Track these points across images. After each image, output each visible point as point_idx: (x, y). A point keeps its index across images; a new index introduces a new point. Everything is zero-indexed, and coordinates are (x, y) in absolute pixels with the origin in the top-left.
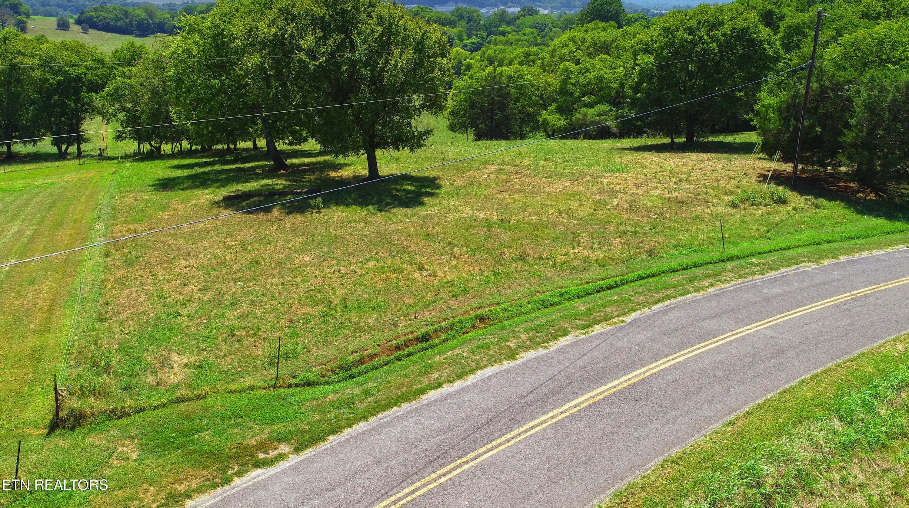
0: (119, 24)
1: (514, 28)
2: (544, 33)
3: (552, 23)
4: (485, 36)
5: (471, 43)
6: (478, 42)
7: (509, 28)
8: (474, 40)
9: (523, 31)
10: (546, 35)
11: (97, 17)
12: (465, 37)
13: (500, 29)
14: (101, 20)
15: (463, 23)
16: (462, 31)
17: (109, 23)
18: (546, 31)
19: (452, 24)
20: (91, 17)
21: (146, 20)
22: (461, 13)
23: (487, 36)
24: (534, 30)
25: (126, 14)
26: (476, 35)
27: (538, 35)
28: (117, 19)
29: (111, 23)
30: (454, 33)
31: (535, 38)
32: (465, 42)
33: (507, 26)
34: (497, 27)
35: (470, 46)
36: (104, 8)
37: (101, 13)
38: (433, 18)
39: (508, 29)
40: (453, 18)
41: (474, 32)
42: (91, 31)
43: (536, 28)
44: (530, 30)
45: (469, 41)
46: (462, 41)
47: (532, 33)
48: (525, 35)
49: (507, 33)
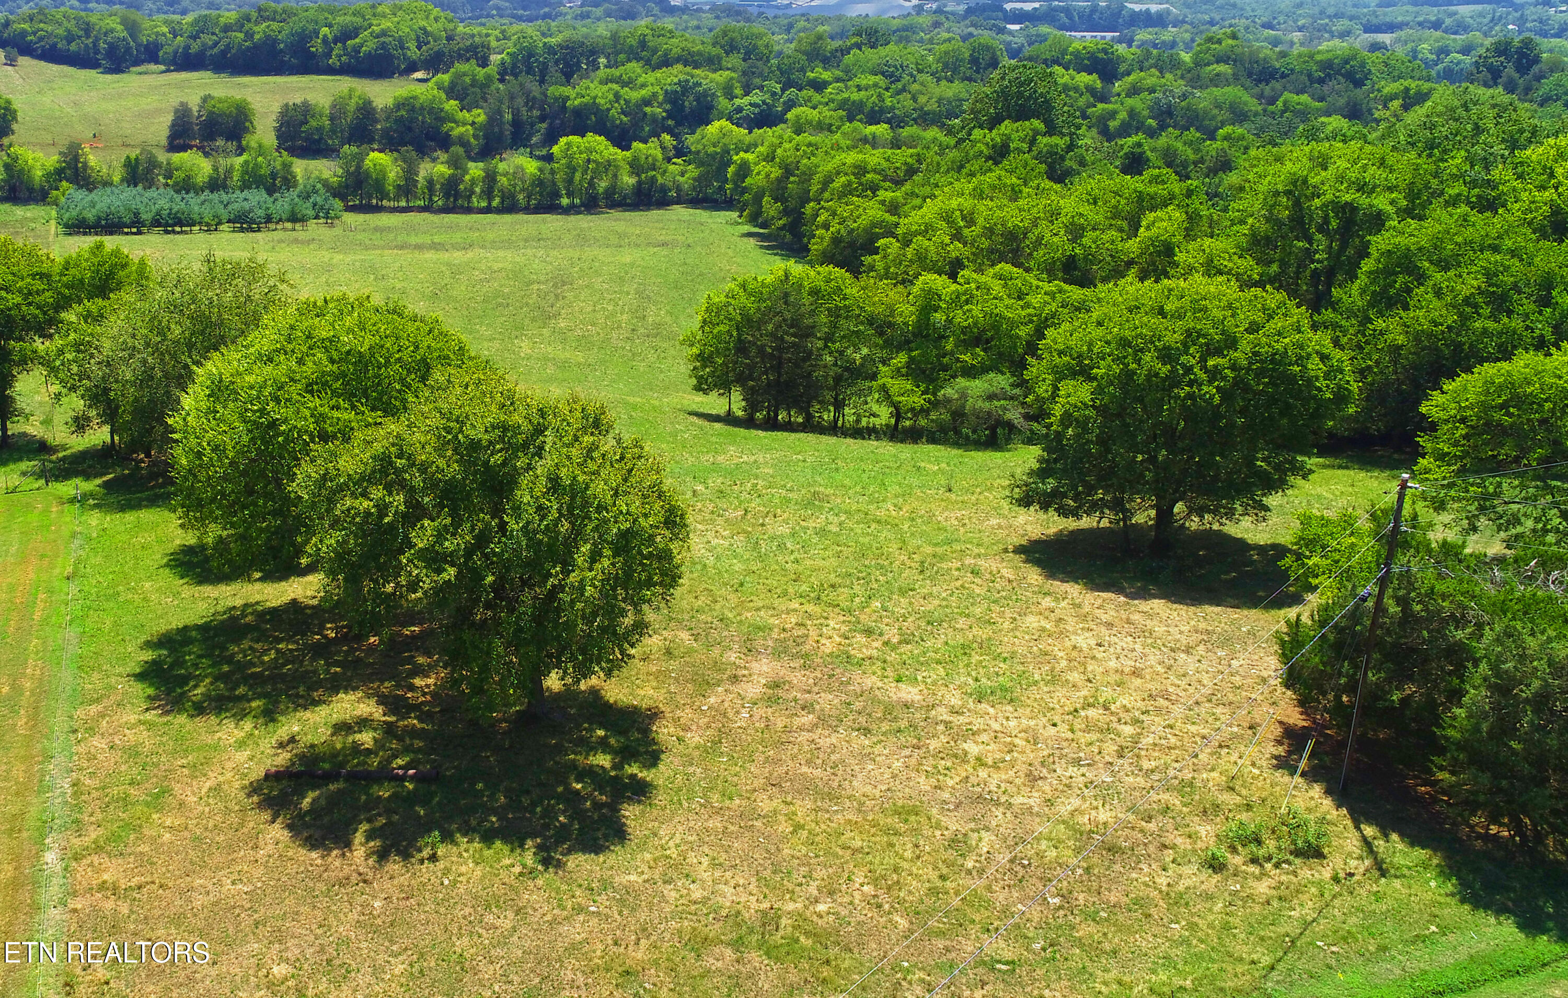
0: (73, 47)
1: (838, 73)
2: (899, 85)
3: (917, 64)
4: (779, 91)
5: (750, 104)
6: (764, 102)
7: (829, 73)
8: (756, 97)
9: (856, 81)
10: (904, 90)
11: (35, 33)
12: (738, 91)
13: (811, 75)
14: (41, 39)
15: (735, 60)
16: (732, 79)
17: (54, 46)
18: (903, 81)
19: (713, 63)
20: (24, 33)
21: (124, 39)
22: (732, 39)
23: (783, 90)
24: (878, 78)
25: (88, 29)
26: (761, 88)
27: (887, 89)
28: (70, 38)
29: (59, 46)
30: (717, 83)
31: (880, 95)
32: (737, 102)
33: (825, 69)
34: (803, 70)
35: (748, 111)
36: (45, 15)
37: (42, 25)
38: (675, 50)
39: (826, 75)
40: (717, 51)
41: (757, 81)
42: (24, 61)
43: (883, 74)
44: (872, 79)
45: (746, 100)
46: (731, 99)
47: (876, 85)
48: (859, 88)
49: (825, 84)
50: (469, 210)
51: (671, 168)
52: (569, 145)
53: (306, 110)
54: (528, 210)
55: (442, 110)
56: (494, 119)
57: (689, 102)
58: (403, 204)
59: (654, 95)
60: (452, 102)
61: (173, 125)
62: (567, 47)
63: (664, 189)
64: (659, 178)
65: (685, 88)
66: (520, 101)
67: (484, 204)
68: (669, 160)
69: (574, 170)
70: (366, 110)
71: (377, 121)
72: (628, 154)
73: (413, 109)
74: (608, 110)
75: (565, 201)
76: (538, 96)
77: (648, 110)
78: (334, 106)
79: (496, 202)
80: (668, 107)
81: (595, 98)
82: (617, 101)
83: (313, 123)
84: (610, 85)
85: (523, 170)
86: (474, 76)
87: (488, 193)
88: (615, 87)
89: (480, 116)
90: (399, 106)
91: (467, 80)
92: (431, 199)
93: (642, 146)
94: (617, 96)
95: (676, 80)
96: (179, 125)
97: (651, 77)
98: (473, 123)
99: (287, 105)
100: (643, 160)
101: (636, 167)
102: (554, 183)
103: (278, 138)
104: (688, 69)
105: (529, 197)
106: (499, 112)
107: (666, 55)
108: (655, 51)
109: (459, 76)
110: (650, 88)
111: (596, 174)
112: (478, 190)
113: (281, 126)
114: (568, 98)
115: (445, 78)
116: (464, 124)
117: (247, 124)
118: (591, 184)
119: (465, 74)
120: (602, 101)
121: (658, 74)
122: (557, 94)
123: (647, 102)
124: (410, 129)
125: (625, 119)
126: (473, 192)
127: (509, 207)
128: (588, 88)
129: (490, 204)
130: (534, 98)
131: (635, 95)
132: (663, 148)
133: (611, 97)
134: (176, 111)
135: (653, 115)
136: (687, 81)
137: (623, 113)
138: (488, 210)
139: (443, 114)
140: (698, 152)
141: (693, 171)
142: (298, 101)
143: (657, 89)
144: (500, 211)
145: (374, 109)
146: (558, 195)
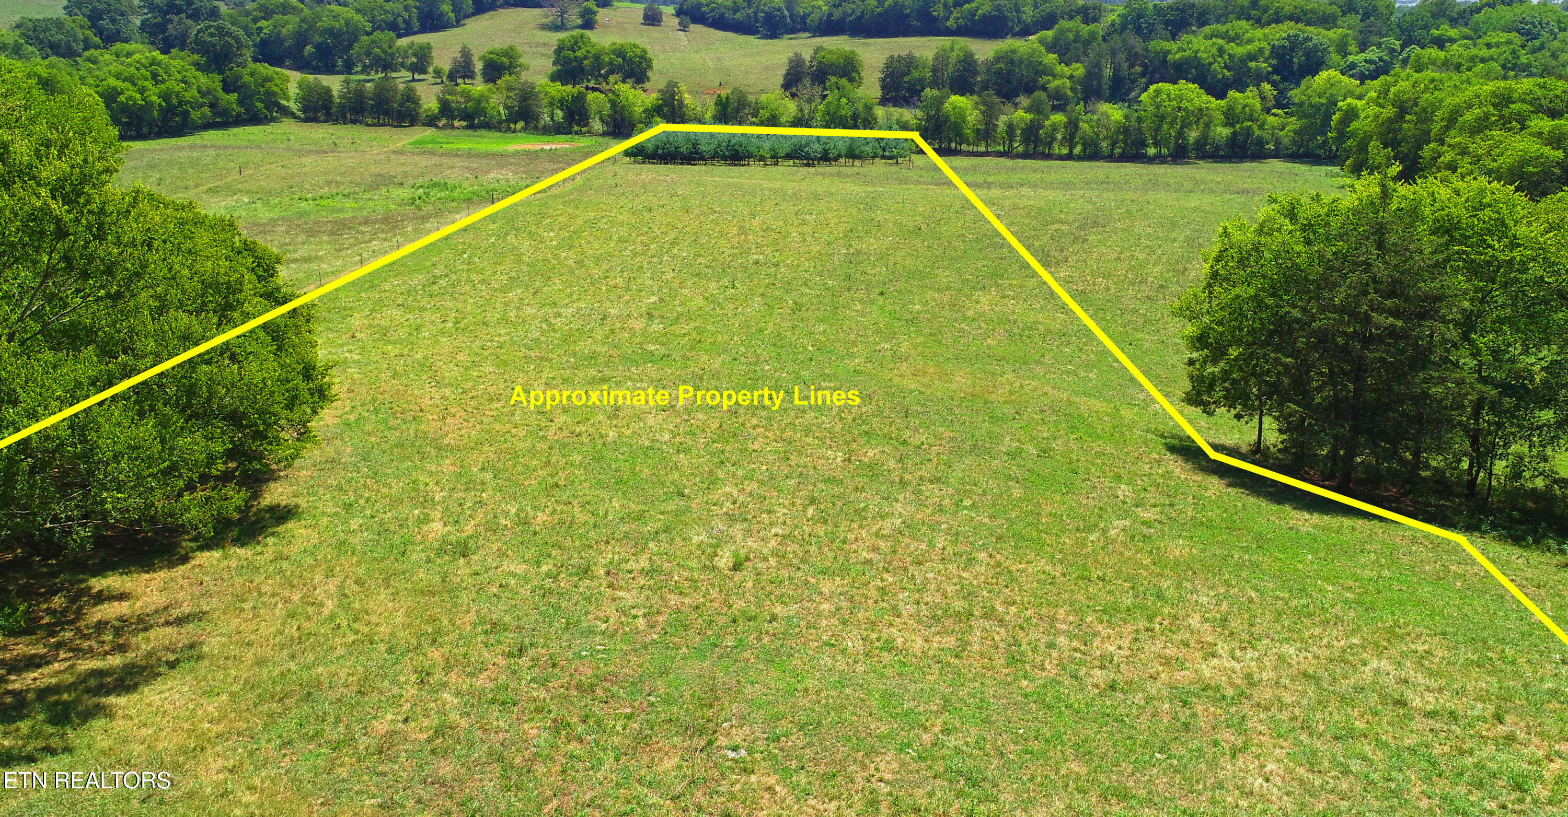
0: (737, 16)
1: (1466, 31)
2: (1537, 43)
4: (1398, 48)
5: (1366, 61)
6: (1381, 59)
7: (1456, 31)
8: (1373, 54)
9: (1487, 39)
10: (1542, 47)
12: (1353, 48)
13: (1435, 32)
15: (1354, 19)
16: (1347, 35)
17: (722, 16)
18: (1541, 39)
19: (1327, 21)
21: (779, 9)
22: (1351, 1)
23: (1403, 47)
24: (1513, 36)
26: (1379, 46)
27: (1523, 47)
28: (736, 9)
29: (726, 16)
30: (1330, 40)
31: (1513, 52)
32: (1351, 58)
33: (1452, 27)
34: (1426, 27)
35: (1363, 67)
38: (1287, 8)
39: (1453, 33)
40: (1333, 10)
41: (1375, 39)
42: (693, 27)
43: (1518, 31)
44: (1504, 37)
45: (1363, 56)
46: (1344, 57)
47: (1509, 42)
48: (1489, 46)
49: (1452, 41)
50: (1049, 157)
51: (1271, 119)
52: (1158, 92)
53: (910, 62)
54: (1110, 158)
55: (1040, 63)
56: (1093, 74)
57: (1298, 59)
58: (982, 149)
59: (1261, 51)
60: (1051, 55)
61: (787, 74)
62: (1178, 9)
63: (1261, 142)
64: (1255, 128)
65: (1294, 43)
66: (1122, 56)
67: (1065, 151)
68: (1268, 111)
69: (1162, 118)
70: (968, 62)
71: (975, 73)
72: (1222, 103)
73: (1012, 62)
74: (1210, 64)
75: (1151, 151)
76: (1140, 52)
77: (1253, 64)
78: (936, 58)
79: (1078, 150)
80: (1274, 62)
81: (1197, 52)
82: (1221, 56)
83: (916, 74)
84: (1214, 40)
85: (1108, 117)
86: (1078, 32)
87: (1070, 141)
88: (1220, 42)
89: (1079, 70)
90: (998, 59)
91: (1071, 36)
92: (1011, 145)
93: (1238, 94)
94: (1221, 51)
95: (1284, 35)
96: (791, 75)
97: (1259, 33)
98: (1071, 77)
99: (892, 57)
100: (1239, 109)
101: (1230, 118)
102: (1140, 130)
103: (883, 88)
104: (1300, 26)
105: (1114, 144)
106: (1098, 65)
107: (1277, 13)
108: (1265, 10)
109: (1062, 32)
110: (1257, 43)
111: (1185, 125)
112: (1059, 136)
113: (887, 76)
114: (1169, 52)
115: (1050, 34)
116: (1061, 77)
117: (854, 74)
118: (1180, 134)
119: (1069, 30)
120: (1205, 56)
121: (1267, 30)
122: (1158, 48)
123: (1252, 57)
124: (1009, 82)
125: (1227, 73)
126: (1054, 139)
127: (1092, 154)
128: (1190, 42)
129: (1071, 151)
130: (1136, 54)
131: (1239, 51)
132: (1263, 98)
133: (1214, 51)
134: (791, 61)
135: (1258, 69)
136: (1297, 36)
137: (1226, 67)
138: (1069, 157)
139: (1041, 68)
140: (1301, 104)
141: (1294, 123)
142: (904, 54)
143: (1264, 44)
144: (1080, 158)
145: (975, 62)
146: (1143, 144)
